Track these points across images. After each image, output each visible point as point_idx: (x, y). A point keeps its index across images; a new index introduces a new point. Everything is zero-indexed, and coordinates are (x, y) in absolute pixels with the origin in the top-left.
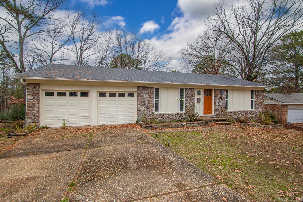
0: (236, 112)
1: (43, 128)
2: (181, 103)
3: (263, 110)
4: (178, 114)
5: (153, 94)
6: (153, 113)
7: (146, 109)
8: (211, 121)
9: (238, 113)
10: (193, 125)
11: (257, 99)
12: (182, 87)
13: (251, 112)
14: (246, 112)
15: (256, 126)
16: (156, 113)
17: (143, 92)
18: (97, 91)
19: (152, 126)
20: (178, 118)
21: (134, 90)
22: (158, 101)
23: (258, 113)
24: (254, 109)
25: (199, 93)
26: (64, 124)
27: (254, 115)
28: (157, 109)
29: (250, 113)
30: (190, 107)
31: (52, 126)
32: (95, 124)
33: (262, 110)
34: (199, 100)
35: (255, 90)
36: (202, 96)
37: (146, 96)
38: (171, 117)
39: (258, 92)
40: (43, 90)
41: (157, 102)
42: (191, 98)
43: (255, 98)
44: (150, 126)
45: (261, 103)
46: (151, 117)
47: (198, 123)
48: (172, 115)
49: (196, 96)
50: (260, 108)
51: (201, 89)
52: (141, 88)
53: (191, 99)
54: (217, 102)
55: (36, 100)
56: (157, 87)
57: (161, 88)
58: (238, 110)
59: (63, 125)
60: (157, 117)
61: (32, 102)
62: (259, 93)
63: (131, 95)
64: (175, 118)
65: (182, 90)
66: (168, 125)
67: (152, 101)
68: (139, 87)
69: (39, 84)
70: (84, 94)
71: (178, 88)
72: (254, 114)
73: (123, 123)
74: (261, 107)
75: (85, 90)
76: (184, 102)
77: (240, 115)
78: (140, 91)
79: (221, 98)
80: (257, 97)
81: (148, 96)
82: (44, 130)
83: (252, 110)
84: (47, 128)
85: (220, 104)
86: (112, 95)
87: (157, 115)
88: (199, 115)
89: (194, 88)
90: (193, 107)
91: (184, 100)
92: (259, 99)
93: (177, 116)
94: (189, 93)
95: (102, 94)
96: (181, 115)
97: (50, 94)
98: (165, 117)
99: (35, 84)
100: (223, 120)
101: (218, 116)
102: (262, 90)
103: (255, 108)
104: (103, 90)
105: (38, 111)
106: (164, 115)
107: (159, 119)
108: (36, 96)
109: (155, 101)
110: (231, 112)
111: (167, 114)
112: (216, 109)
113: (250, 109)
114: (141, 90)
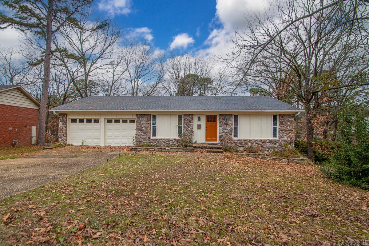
0: (248, 140)
1: (69, 145)
2: (180, 128)
3: (291, 140)
4: (175, 140)
5: (150, 120)
6: (149, 138)
7: (143, 134)
8: (202, 148)
9: (251, 142)
10: (177, 150)
11: (282, 126)
12: (180, 114)
13: (271, 141)
14: (264, 141)
15: (260, 157)
16: (154, 138)
17: (141, 119)
18: (105, 119)
19: (137, 149)
20: (174, 143)
21: (134, 117)
22: (156, 127)
23: (283, 143)
24: (277, 138)
25: (199, 119)
26: (83, 143)
27: (276, 146)
28: (154, 135)
29: (269, 142)
30: (188, 133)
31: (75, 144)
32: (103, 145)
33: (289, 139)
34: (199, 127)
35: (279, 115)
36: (203, 123)
37: (143, 122)
38: (167, 142)
39: (282, 117)
40: (70, 118)
41: (154, 128)
42: (189, 124)
43: (279, 125)
44: (135, 149)
45: (288, 131)
46: (148, 141)
47: (183, 149)
48: (169, 140)
49: (196, 122)
50: (286, 137)
51: (201, 115)
52: (139, 115)
53: (189, 126)
54: (221, 128)
55: (64, 126)
56: (154, 114)
57: (158, 115)
58: (251, 138)
59: (81, 144)
60: (153, 141)
61: (62, 126)
62: (285, 118)
63: (132, 121)
64: (171, 144)
65: (180, 117)
66: (151, 149)
67: (148, 127)
68: (137, 115)
69: (66, 115)
70: (97, 121)
71: (177, 115)
72: (275, 143)
73: (125, 145)
74: (288, 135)
75: (96, 117)
76: (183, 128)
77: (254, 144)
78: (138, 118)
79: (226, 124)
80: (282, 123)
81: (144, 122)
82: (70, 147)
83: (275, 138)
84: (72, 145)
85: (225, 131)
86: (117, 121)
87: (154, 140)
88: (198, 142)
89: (193, 115)
90: (192, 133)
91: (183, 126)
92: (284, 125)
93: (173, 141)
94: (186, 120)
95: (110, 121)
96: (177, 141)
97: (74, 121)
98: (161, 142)
99: (64, 114)
100: (218, 148)
101: (222, 143)
102: (290, 115)
103: (279, 136)
104: (110, 117)
105: (66, 133)
106: (160, 140)
107: (155, 143)
108: (65, 123)
109: (153, 127)
110: (240, 140)
111: (163, 139)
112: (220, 137)
113: (271, 137)
114: (139, 116)
